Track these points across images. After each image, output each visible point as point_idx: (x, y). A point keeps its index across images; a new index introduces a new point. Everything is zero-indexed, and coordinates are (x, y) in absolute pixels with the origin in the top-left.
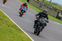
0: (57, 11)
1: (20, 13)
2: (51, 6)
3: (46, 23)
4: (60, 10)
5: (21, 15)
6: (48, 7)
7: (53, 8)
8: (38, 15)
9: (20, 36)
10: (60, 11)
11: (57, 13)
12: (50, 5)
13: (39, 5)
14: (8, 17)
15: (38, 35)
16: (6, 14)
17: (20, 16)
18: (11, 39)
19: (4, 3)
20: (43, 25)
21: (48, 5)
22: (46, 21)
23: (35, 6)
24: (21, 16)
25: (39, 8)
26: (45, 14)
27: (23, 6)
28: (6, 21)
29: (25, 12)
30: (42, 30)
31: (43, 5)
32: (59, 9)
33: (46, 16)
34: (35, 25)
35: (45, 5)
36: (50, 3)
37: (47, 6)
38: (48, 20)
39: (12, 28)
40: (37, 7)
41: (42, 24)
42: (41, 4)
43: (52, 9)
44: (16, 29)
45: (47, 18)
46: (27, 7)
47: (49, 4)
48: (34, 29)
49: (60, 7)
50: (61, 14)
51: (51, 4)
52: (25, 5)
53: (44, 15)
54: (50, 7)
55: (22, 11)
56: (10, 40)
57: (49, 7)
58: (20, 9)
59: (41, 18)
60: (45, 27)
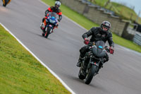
0: (123, 20)
1: (44, 30)
2: (110, 10)
3: (109, 54)
4: (131, 20)
5: (46, 34)
6: (102, 12)
7: (115, 14)
8: (88, 36)
9: (40, 80)
10: (130, 22)
11: (123, 25)
12: (108, 7)
13: (83, 7)
14: (12, 34)
15: (88, 82)
16: (7, 30)
17: (43, 35)
18: (20, 86)
19: (5, 5)
20: (101, 60)
21: (103, 7)
22: (109, 51)
23: (73, 10)
24: (46, 37)
25: (82, 15)
26: (105, 33)
27: (50, 13)
28: (8, 45)
29: (54, 25)
30: (97, 72)
31: (92, 7)
32: (129, 17)
33: (108, 38)
34: (81, 60)
35: (96, 8)
36: (107, 4)
37: (101, 9)
38: (112, 48)
39: (21, 62)
40: (78, 13)
41: (98, 57)
42: (87, 5)
43: (113, 16)
44: (31, 63)
45: (110, 43)
46: (60, 16)
47: (106, 6)
48: (79, 68)
49: (131, 12)
50: (132, 28)
51: (110, 5)
52: (55, 10)
53: (104, 36)
54: (108, 13)
55: (48, 23)
56: (15, 87)
57: (105, 12)
58: (43, 20)
59: (96, 41)
60: (104, 65)
